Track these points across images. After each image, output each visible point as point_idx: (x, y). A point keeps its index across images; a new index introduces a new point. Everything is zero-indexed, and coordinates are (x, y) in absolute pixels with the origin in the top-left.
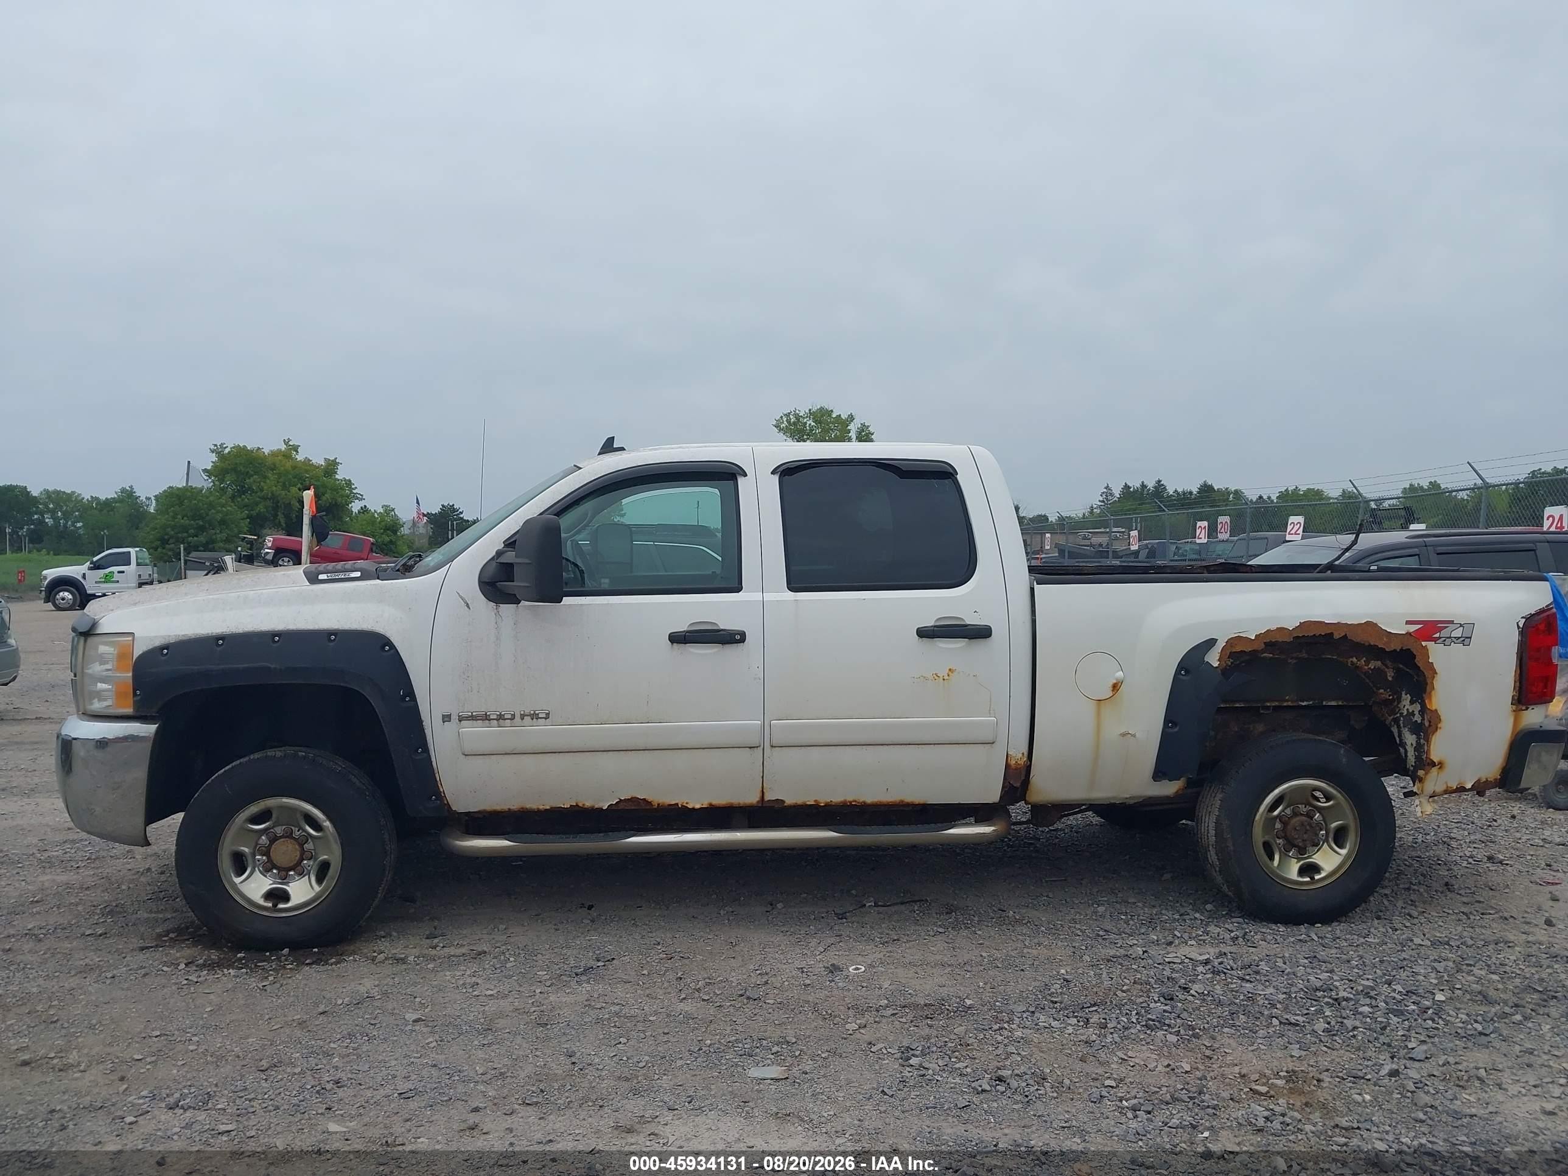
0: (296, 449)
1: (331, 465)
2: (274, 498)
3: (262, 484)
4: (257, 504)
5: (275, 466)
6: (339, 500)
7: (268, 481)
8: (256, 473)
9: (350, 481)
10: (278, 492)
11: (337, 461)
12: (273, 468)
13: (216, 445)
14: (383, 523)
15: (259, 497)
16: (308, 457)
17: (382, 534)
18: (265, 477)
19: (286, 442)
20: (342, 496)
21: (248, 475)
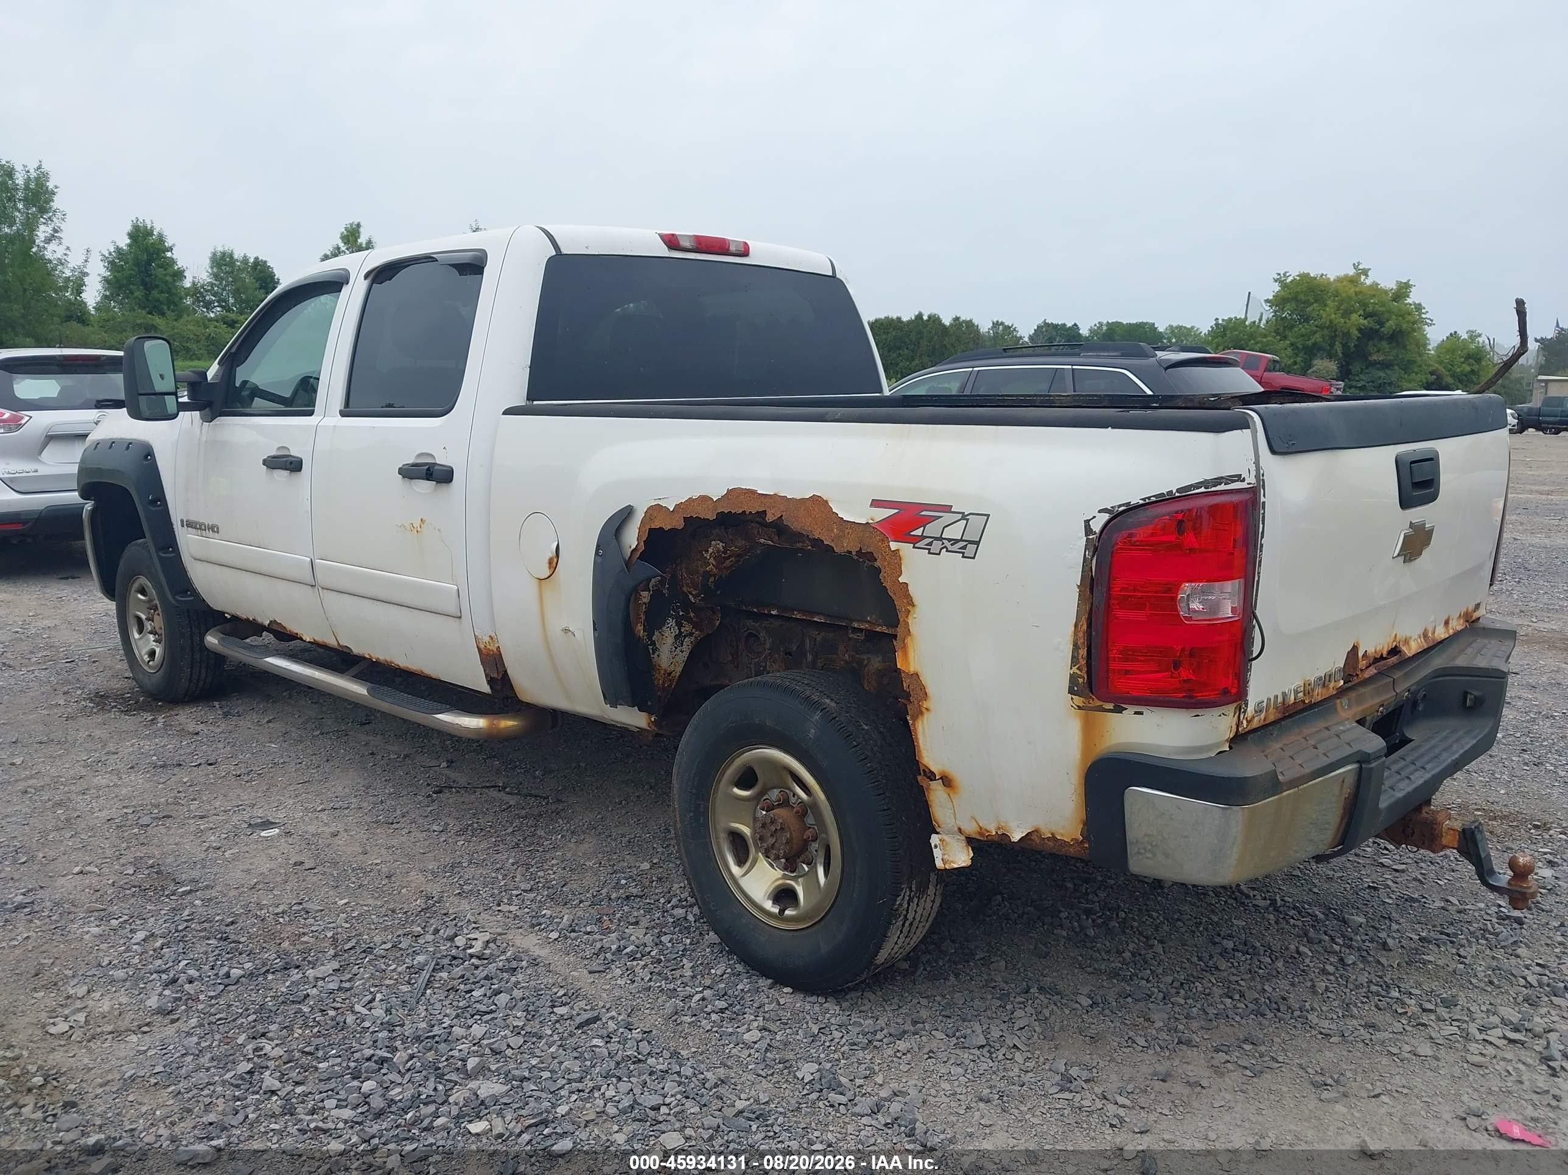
0: (1365, 272)
1: (1403, 288)
2: (1331, 327)
3: (1321, 312)
4: (1315, 333)
5: (1337, 292)
6: (1405, 326)
7: (1327, 309)
8: (1316, 301)
9: (1420, 305)
10: (1337, 320)
11: (1410, 283)
12: (1336, 294)
13: (1279, 274)
14: (1465, 351)
15: (1317, 327)
16: (1377, 281)
17: (1463, 363)
18: (1326, 305)
19: (1355, 267)
20: (1408, 322)
21: (1308, 303)
